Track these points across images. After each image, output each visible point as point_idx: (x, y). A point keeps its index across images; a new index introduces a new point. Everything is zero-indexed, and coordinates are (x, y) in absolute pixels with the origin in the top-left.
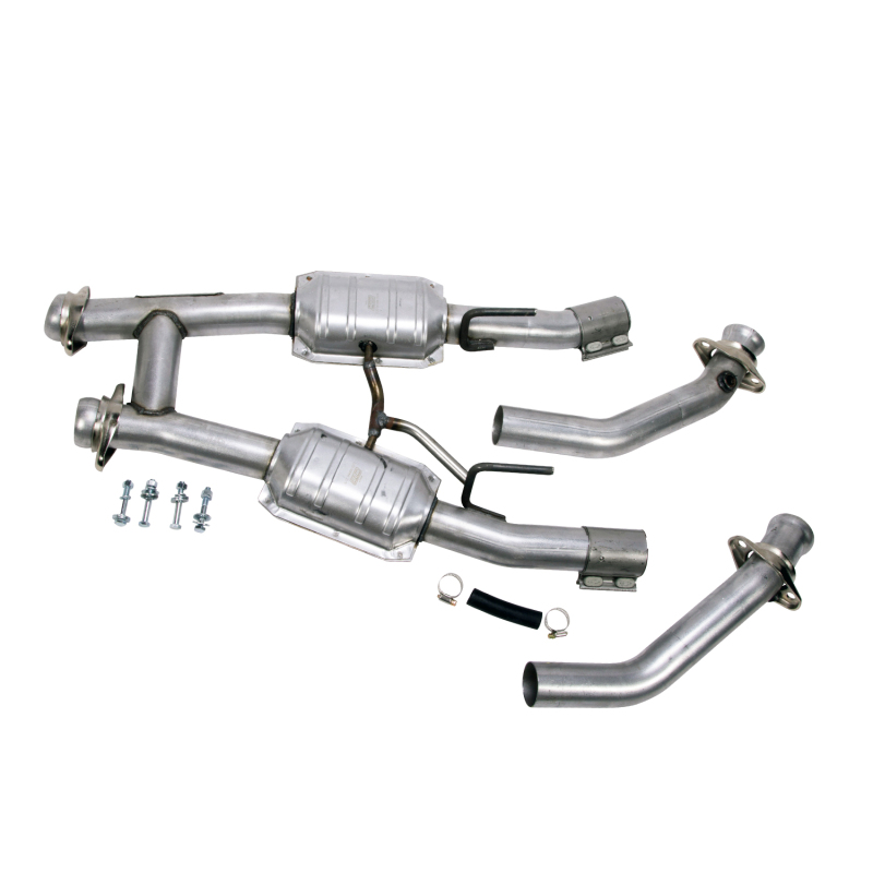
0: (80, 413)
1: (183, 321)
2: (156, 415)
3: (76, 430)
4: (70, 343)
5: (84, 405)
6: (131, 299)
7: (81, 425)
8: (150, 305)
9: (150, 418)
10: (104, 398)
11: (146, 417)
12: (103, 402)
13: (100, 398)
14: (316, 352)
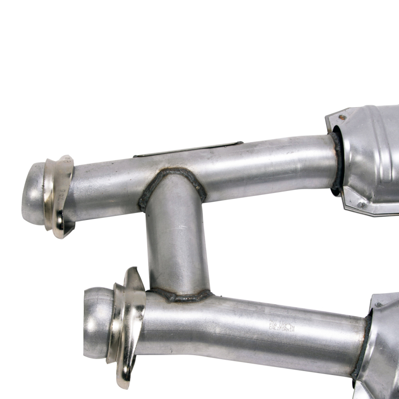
0: (88, 310)
1: (203, 181)
2: (193, 301)
3: (86, 333)
4: (60, 220)
5: (93, 297)
6: (130, 160)
7: (91, 326)
8: (156, 163)
9: (186, 306)
10: (117, 286)
11: (180, 305)
12: (117, 292)
13: (112, 288)
14: (375, 202)
